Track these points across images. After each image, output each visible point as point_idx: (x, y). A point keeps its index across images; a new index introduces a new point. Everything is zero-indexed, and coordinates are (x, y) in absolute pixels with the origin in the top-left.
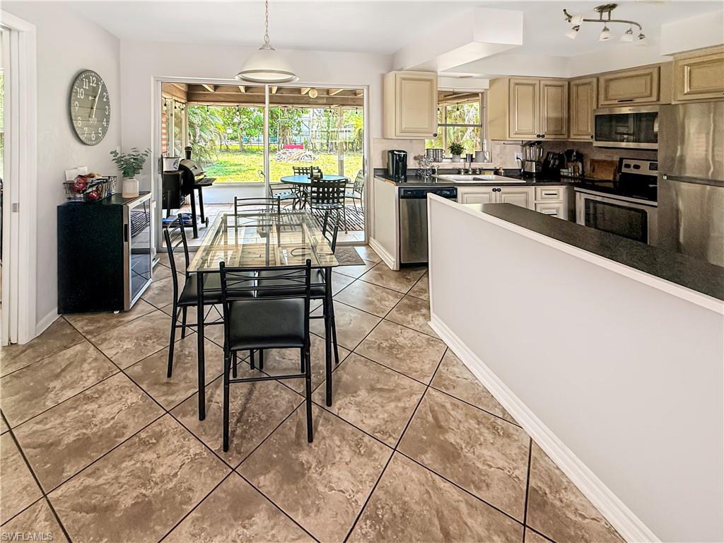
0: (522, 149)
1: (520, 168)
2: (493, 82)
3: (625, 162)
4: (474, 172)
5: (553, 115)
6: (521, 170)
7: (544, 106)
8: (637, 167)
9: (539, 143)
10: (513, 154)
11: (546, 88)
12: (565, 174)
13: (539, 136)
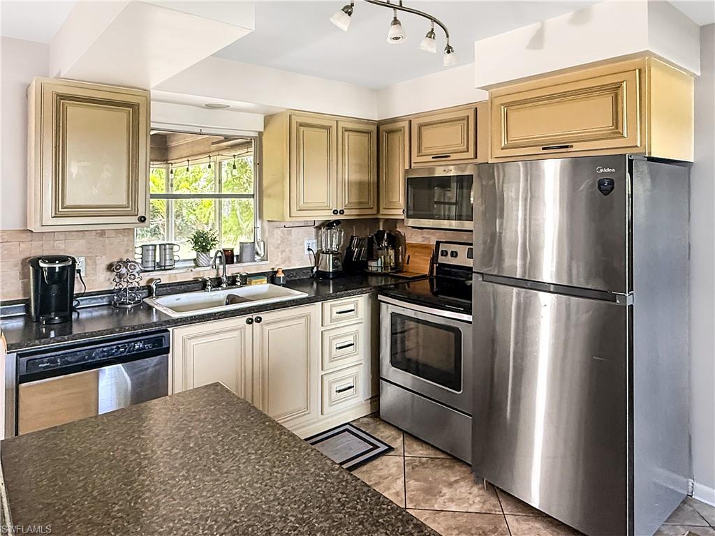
0: (317, 233)
1: (313, 265)
2: (268, 119)
3: (442, 247)
4: (232, 282)
5: (355, 177)
6: (313, 268)
7: (343, 164)
8: (454, 254)
9: (338, 222)
10: (302, 244)
11: (346, 133)
12: (374, 269)
13: (335, 212)
